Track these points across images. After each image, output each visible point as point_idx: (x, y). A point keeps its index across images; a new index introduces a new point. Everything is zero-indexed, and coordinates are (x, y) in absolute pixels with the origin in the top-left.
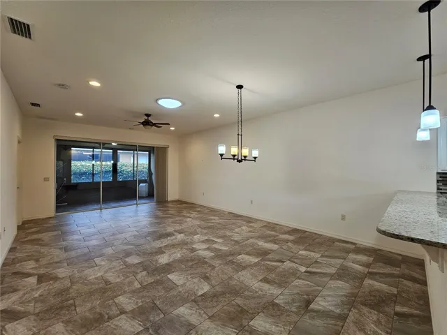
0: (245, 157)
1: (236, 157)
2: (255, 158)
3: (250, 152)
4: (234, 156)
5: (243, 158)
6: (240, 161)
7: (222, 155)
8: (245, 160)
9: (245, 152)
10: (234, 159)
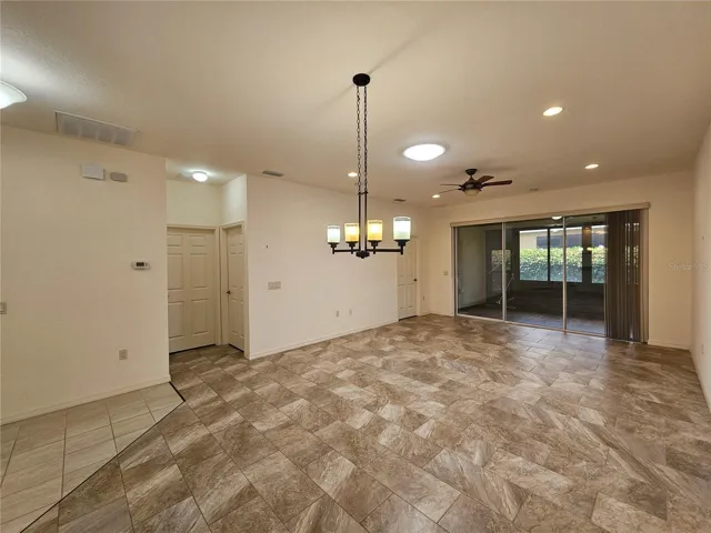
0: (374, 243)
1: (356, 247)
2: (402, 243)
3: (388, 230)
4: (352, 244)
5: (370, 247)
6: (363, 254)
7: (333, 245)
8: (375, 251)
9: (375, 230)
10: (352, 251)
